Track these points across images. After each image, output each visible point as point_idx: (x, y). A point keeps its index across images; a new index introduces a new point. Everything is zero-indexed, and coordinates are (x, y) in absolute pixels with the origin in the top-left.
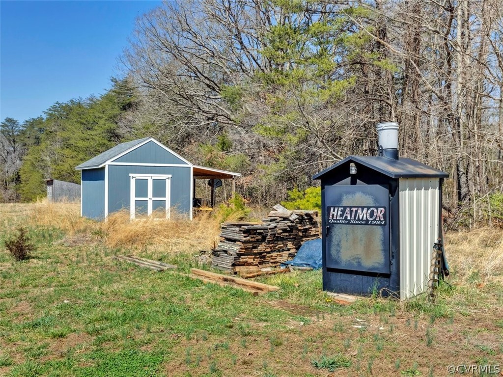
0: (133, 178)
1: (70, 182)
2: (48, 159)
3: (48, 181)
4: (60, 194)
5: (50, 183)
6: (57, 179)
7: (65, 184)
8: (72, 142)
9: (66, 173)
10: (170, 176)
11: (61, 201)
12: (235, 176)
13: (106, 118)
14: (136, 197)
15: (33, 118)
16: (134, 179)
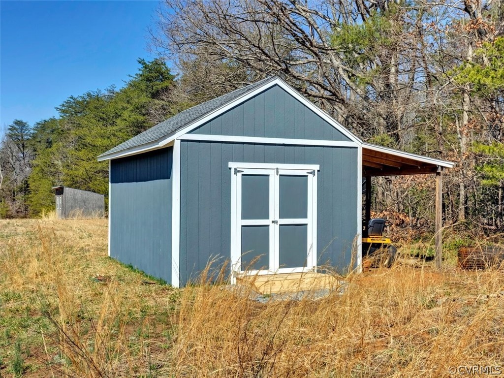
0: (236, 171)
1: (86, 190)
2: (60, 163)
3: (57, 190)
4: (72, 207)
5: (60, 191)
6: (70, 186)
7: (79, 193)
8: (88, 140)
9: (81, 179)
10: (316, 167)
11: (74, 215)
12: (442, 167)
13: (132, 108)
14: (243, 218)
15: (45, 119)
16: (240, 175)
